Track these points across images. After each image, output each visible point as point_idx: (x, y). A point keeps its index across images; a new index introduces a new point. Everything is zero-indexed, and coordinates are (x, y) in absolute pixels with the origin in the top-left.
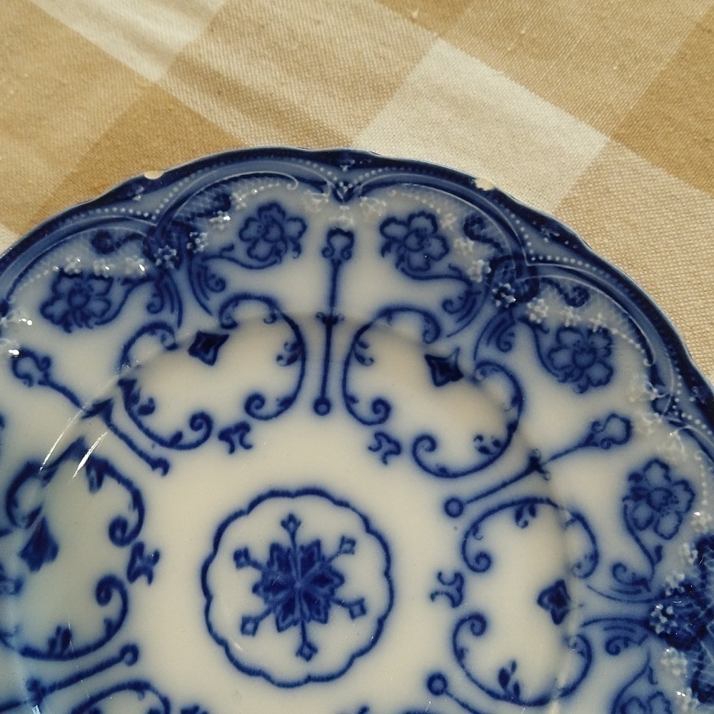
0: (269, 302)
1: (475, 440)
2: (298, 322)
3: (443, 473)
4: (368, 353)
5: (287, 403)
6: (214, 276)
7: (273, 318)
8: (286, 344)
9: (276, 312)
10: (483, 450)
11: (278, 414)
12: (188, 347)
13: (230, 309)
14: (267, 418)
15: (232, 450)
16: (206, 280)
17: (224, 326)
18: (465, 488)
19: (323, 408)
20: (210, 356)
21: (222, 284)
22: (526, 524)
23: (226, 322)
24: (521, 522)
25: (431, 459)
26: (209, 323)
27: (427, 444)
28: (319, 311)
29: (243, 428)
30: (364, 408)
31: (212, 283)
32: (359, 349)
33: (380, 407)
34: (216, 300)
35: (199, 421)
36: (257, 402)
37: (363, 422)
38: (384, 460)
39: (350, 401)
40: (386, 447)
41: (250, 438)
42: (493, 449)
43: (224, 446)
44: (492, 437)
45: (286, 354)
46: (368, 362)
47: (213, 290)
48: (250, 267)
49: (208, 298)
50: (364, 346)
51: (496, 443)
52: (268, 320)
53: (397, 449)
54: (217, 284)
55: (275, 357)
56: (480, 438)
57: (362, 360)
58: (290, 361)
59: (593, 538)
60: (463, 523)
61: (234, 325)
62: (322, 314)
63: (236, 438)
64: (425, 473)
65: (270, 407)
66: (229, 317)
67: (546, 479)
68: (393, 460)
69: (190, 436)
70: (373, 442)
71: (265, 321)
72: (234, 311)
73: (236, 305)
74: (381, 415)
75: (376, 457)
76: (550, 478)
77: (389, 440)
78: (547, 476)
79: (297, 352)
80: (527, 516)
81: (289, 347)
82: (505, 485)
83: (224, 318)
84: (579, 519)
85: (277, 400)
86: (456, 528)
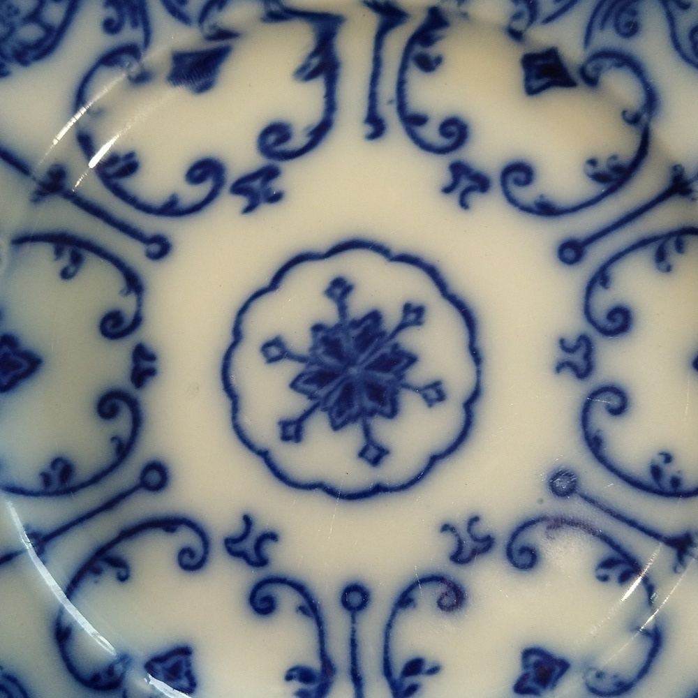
0: (651, 100)
1: (662, 454)
2: (652, 150)
3: (594, 444)
4: (674, 258)
5: (546, 209)
6: (634, 13)
7: (633, 120)
8: (614, 157)
9: (645, 116)
10: (656, 471)
11: (526, 209)
12: (528, 50)
13: (607, 62)
14: (512, 200)
15: (447, 190)
16: (622, 10)
17: (583, 71)
18: (596, 480)
19: (570, 254)
20: (536, 84)
21: (632, 30)
22: (604, 579)
23: (590, 68)
24: (603, 572)
25: (601, 419)
26: (573, 51)
27: (615, 402)
28: (683, 166)
29: (481, 183)
30: (604, 301)
31: (625, 18)
32: (671, 245)
33: (619, 318)
34: (607, 38)
35: (453, 129)
36: (522, 176)
37: (587, 311)
38: (560, 367)
39: (601, 278)
40: (578, 358)
41: (475, 199)
42: (666, 484)
43: (445, 177)
44: (679, 472)
45: (603, 167)
46: (663, 265)
47: (617, 27)
48: (677, 46)
49: (602, 26)
50: (680, 248)
51: (676, 482)
52: (628, 116)
53: (583, 371)
54: (628, 24)
55: (589, 156)
56: (668, 458)
57: (661, 257)
58: (598, 177)
59: (644, 671)
60: (555, 506)
61: (592, 81)
62: (682, 170)
63: (465, 183)
64: (579, 423)
65: (527, 195)
66: (598, 69)
67: (675, 570)
68: (568, 377)
69: (430, 133)
70: (571, 339)
71: (624, 113)
72: (610, 68)
73: (619, 65)
74: (610, 326)
75: (558, 355)
76: (680, 573)
77: (588, 356)
78: (680, 569)
79: (615, 176)
80: (614, 574)
81: (614, 163)
82: (632, 523)
83: (594, 63)
84: (656, 639)
85: (542, 196)
86: (541, 501)
